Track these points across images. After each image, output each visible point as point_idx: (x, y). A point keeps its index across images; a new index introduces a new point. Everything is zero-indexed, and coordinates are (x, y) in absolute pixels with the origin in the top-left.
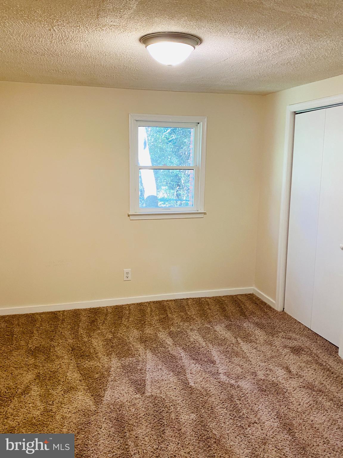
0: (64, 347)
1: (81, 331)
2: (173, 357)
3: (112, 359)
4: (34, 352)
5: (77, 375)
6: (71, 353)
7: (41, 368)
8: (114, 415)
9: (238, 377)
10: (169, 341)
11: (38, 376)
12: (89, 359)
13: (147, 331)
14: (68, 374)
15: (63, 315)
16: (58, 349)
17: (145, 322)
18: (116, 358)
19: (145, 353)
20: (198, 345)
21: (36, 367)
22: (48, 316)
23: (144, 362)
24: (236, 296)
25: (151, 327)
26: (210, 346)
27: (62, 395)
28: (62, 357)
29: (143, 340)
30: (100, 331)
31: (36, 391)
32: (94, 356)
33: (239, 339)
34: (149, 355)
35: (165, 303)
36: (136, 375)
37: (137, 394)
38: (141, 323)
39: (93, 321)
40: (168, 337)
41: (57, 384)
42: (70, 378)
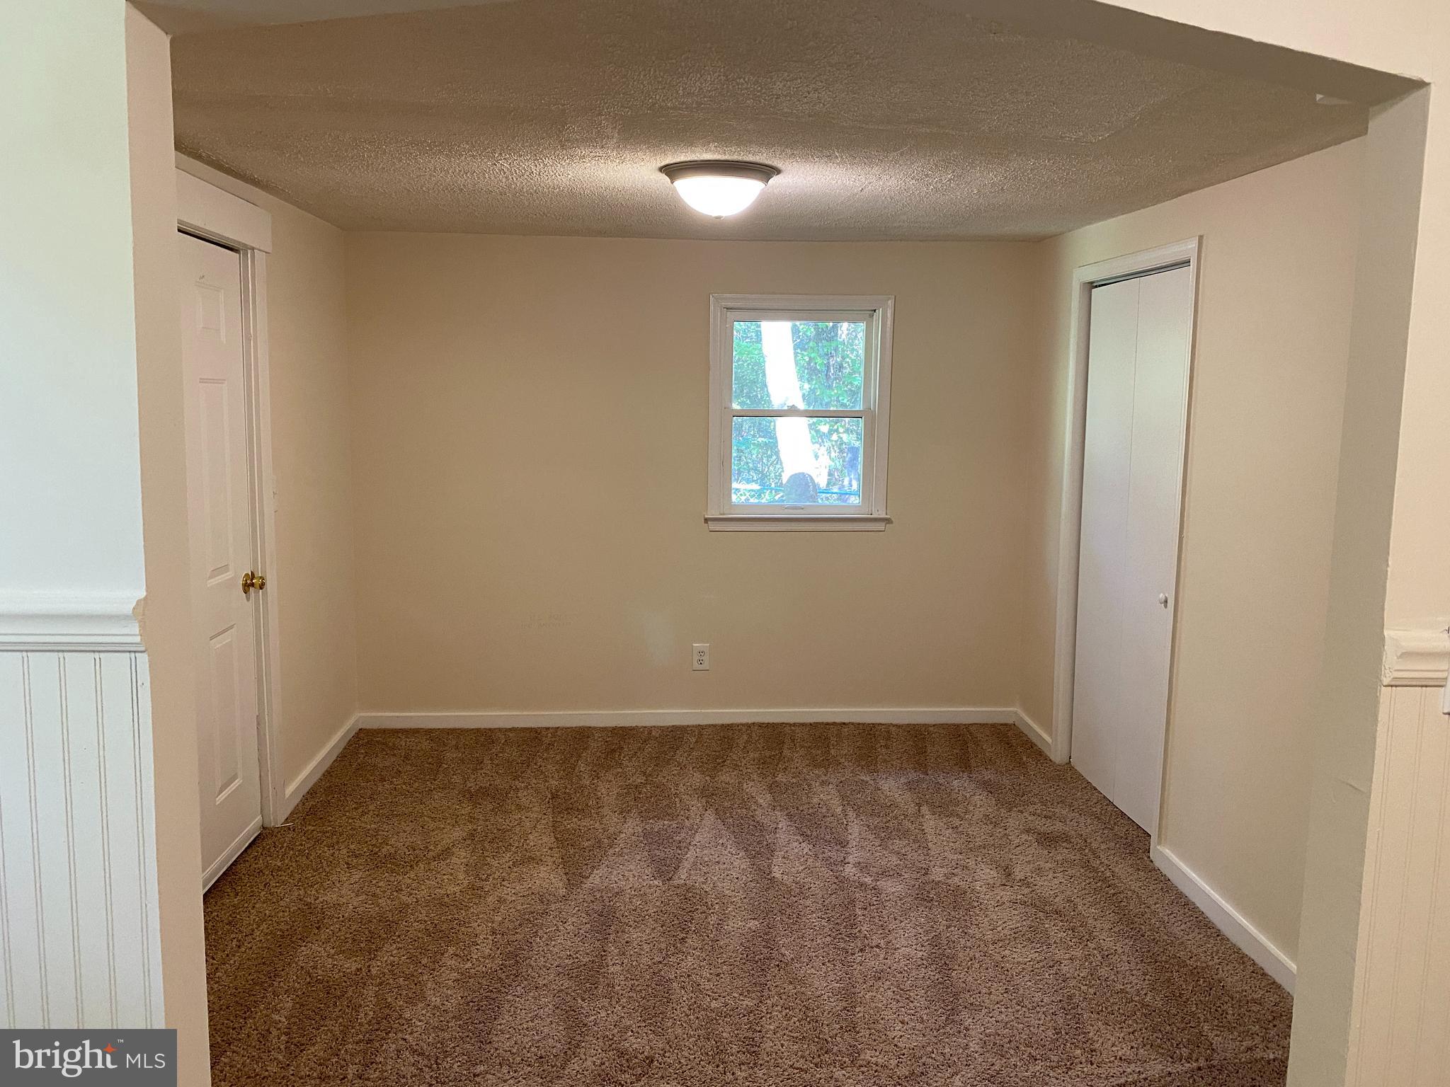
0: (537, 791)
1: (582, 766)
2: (760, 827)
3: (627, 820)
4: (473, 797)
5: (548, 840)
6: (549, 802)
7: (481, 822)
8: (597, 907)
9: (884, 873)
10: (764, 799)
11: (472, 835)
12: (580, 816)
13: (723, 778)
14: (531, 837)
15: (554, 736)
16: (525, 793)
17: (724, 762)
18: (637, 819)
19: (700, 815)
20: (824, 811)
21: (472, 819)
22: (522, 735)
23: (694, 830)
24: (968, 726)
25: (733, 772)
26: (851, 814)
27: (510, 867)
28: (529, 809)
29: (707, 794)
30: (620, 770)
31: (461, 856)
32: (593, 811)
33: (925, 809)
34: (710, 817)
35: (787, 729)
36: (666, 850)
37: (655, 879)
38: (714, 763)
39: (613, 751)
40: (764, 792)
41: (504, 850)
42: (532, 844)
